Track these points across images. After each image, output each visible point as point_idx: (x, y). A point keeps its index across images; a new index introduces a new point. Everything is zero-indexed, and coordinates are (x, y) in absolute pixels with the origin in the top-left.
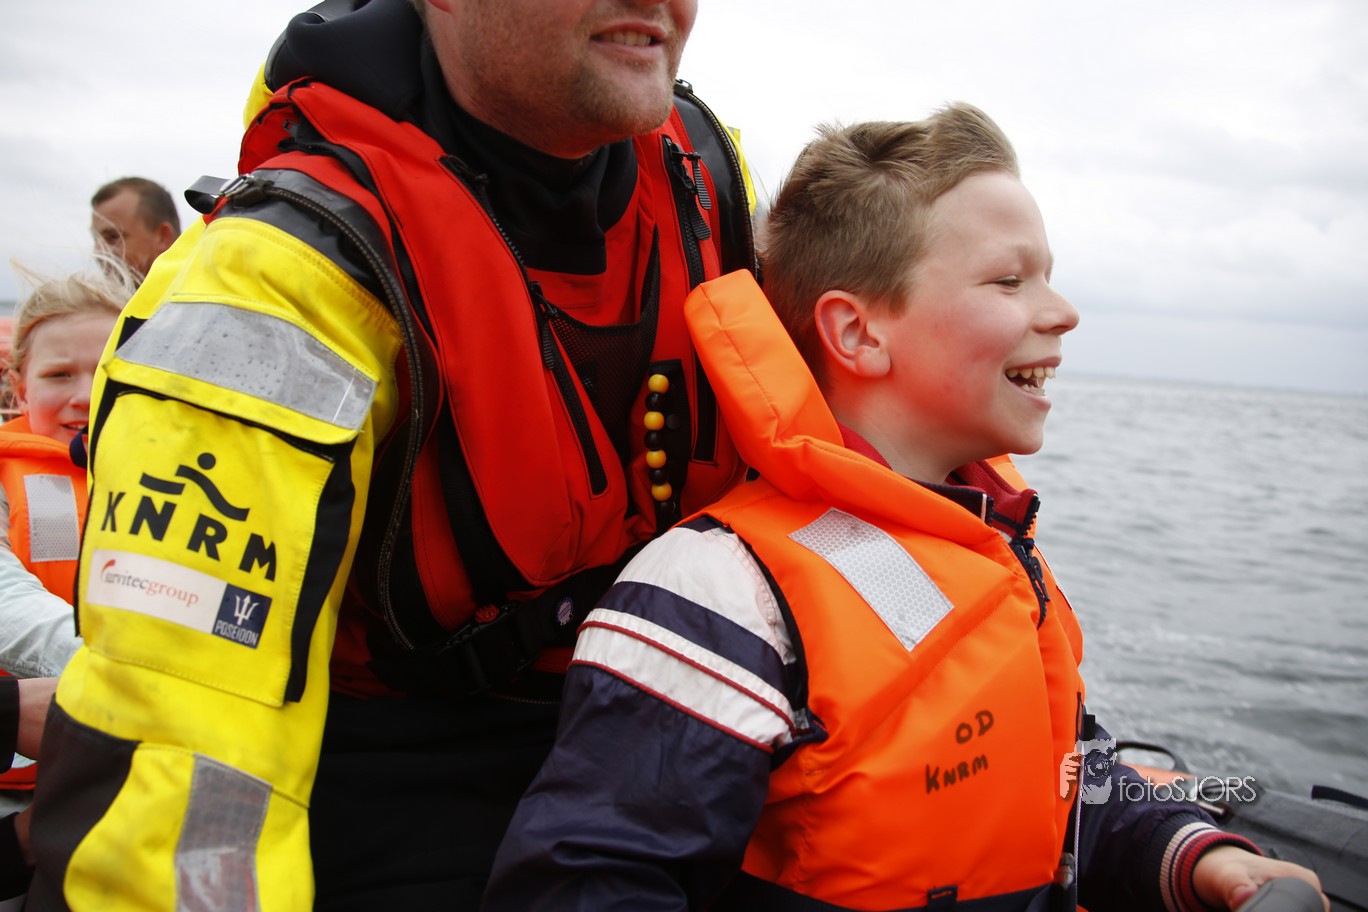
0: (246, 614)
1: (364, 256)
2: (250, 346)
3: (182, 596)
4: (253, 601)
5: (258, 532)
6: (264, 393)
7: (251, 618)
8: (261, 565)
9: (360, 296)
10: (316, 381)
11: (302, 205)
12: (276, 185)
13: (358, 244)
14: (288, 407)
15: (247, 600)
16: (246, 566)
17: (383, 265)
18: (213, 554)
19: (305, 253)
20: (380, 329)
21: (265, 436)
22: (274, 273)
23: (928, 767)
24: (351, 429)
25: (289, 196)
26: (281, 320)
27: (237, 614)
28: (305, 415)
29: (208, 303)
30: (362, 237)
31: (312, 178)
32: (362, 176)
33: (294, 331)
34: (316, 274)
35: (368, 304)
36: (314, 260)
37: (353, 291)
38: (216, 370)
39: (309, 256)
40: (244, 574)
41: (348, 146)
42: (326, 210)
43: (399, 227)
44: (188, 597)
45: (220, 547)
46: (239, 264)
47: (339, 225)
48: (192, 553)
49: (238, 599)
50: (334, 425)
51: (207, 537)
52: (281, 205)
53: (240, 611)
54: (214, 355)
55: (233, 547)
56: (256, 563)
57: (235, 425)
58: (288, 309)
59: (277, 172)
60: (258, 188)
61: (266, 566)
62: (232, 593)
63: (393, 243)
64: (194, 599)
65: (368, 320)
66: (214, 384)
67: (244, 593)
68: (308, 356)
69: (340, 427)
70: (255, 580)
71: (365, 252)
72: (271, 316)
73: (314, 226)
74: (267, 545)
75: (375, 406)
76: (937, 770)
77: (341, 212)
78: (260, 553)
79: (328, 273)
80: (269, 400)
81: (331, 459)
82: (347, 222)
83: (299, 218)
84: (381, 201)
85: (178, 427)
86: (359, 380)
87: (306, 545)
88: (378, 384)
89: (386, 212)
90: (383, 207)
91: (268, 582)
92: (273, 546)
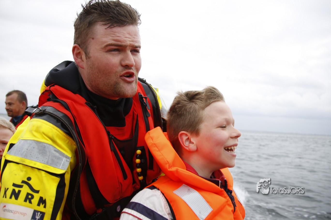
0: (39, 217)
1: (67, 128)
2: (40, 150)
3: (22, 214)
4: (40, 213)
5: (42, 196)
6: (43, 162)
7: (40, 218)
8: (43, 204)
9: (66, 137)
10: (56, 158)
11: (53, 115)
12: (46, 111)
13: (66, 125)
14: (49, 165)
15: (39, 213)
16: (39, 205)
17: (72, 130)
18: (30, 202)
19: (53, 127)
20: (72, 144)
21: (43, 172)
22: (46, 132)
24: (64, 170)
25: (49, 113)
26: (47, 144)
27: (36, 217)
28: (53, 167)
29: (30, 140)
30: (67, 123)
31: (55, 109)
32: (67, 107)
33: (51, 146)
34: (56, 132)
35: (69, 138)
36: (55, 129)
37: (65, 136)
38: (31, 156)
39: (54, 128)
40: (38, 207)
41: (64, 100)
42: (58, 117)
43: (76, 119)
44: (24, 214)
45: (32, 201)
46: (38, 130)
47: (61, 120)
48: (25, 203)
49: (37, 213)
50: (60, 169)
51: (29, 198)
52: (47, 115)
53: (37, 216)
54: (31, 153)
55: (35, 200)
56: (41, 204)
57: (36, 170)
58: (49, 141)
59: (47, 107)
60: (42, 111)
61: (44, 205)
62: (35, 212)
63: (74, 123)
64: (25, 214)
65: (69, 142)
66: (31, 160)
67: (38, 212)
68: (54, 152)
69: (62, 169)
70: (41, 208)
71: (67, 126)
72: (45, 143)
73: (55, 120)
74: (44, 199)
75: (71, 163)
77: (62, 117)
78: (42, 201)
79: (59, 132)
80: (44, 164)
81: (59, 177)
82: (63, 119)
83: (52, 118)
84: (71, 113)
85: (22, 171)
86: (67, 157)
87: (53, 199)
88: (71, 158)
89: (73, 116)
90: (72, 114)
91: (44, 208)
92: (45, 200)
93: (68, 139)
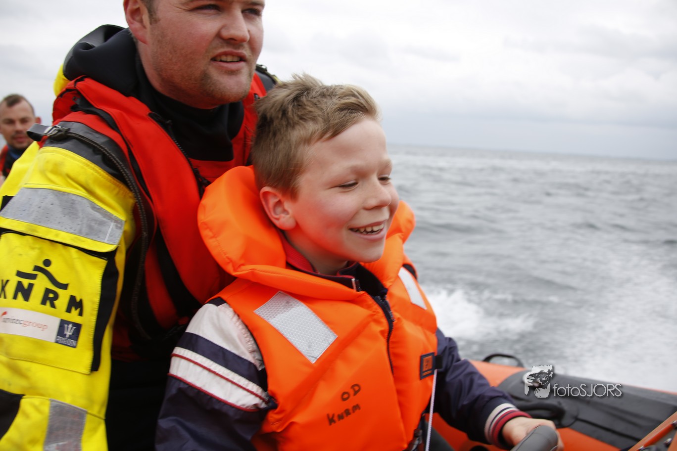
0: (70, 332)
1: (115, 164)
3: (40, 326)
4: (73, 326)
5: (73, 294)
6: (72, 231)
7: (73, 334)
8: (76, 309)
9: (113, 181)
10: (96, 223)
11: (84, 141)
12: (71, 131)
13: (112, 158)
14: (84, 237)
15: (70, 326)
16: (69, 310)
18: (53, 306)
19: (87, 164)
20: (124, 196)
21: (74, 251)
22: (72, 174)
23: (328, 415)
24: (114, 245)
25: (79, 137)
26: (78, 195)
27: (66, 333)
28: (92, 240)
29: (43, 188)
30: (113, 155)
31: (90, 127)
32: (112, 125)
33: (84, 200)
34: (93, 174)
36: (91, 167)
37: (110, 179)
38: (49, 221)
39: (89, 165)
40: (68, 314)
41: (104, 111)
42: (96, 143)
44: (43, 327)
46: (56, 170)
48: (43, 306)
49: (66, 326)
50: (106, 243)
51: (49, 298)
52: (74, 141)
53: (67, 331)
54: (47, 214)
55: (62, 302)
56: (73, 309)
57: (60, 246)
58: (80, 190)
59: (71, 123)
60: (63, 133)
61: (78, 310)
62: (63, 323)
63: (129, 155)
64: (45, 327)
65: (118, 193)
67: (68, 323)
68: (92, 212)
69: (109, 244)
71: (115, 162)
72: (73, 195)
73: (90, 151)
74: (78, 300)
75: (125, 231)
76: (334, 415)
77: (103, 143)
78: (75, 304)
79: (98, 173)
80: (74, 234)
81: (106, 259)
82: (106, 148)
83: (83, 146)
84: (122, 136)
85: (33, 248)
86: (116, 221)
87: (97, 299)
88: (126, 222)
89: (124, 141)
90: (123, 138)
91: (80, 317)
92: (81, 301)
93: (118, 186)
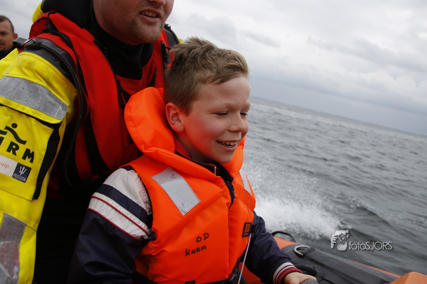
0: (23, 172)
2: (31, 92)
3: (4, 165)
5: (29, 148)
6: (34, 107)
7: (24, 174)
8: (29, 158)
9: (65, 80)
10: (50, 104)
11: (50, 51)
12: (42, 44)
13: (66, 64)
14: (41, 112)
15: (24, 168)
16: (24, 158)
17: (74, 72)
18: (14, 153)
19: (50, 66)
20: (71, 90)
21: (33, 120)
22: (40, 71)
23: (186, 249)
24: (60, 120)
25: (46, 48)
26: (41, 85)
27: (20, 172)
28: (46, 114)
29: (18, 78)
31: (54, 43)
32: (69, 44)
33: (45, 89)
34: (53, 73)
35: (68, 83)
37: (63, 79)
38: (19, 99)
39: (51, 67)
40: (23, 160)
41: (65, 34)
42: (57, 54)
43: (79, 60)
44: (6, 165)
45: (17, 152)
46: (29, 67)
47: (61, 58)
48: (8, 153)
49: (21, 167)
50: (55, 118)
51: (12, 148)
52: (43, 50)
54: (19, 94)
55: (21, 152)
56: (27, 157)
57: (25, 116)
58: (43, 82)
59: (43, 39)
60: (36, 44)
61: (31, 158)
62: (19, 166)
63: (77, 65)
64: (7, 166)
65: (67, 87)
66: (19, 103)
67: (23, 166)
68: (48, 97)
70: (27, 163)
71: (68, 67)
72: (38, 84)
73: (53, 58)
74: (31, 152)
76: (189, 250)
77: (62, 54)
78: (29, 154)
79: (56, 72)
80: (35, 109)
81: (53, 128)
82: (63, 58)
83: (49, 55)
84: (74, 52)
85: (6, 115)
86: (63, 105)
88: (69, 107)
89: (76, 55)
90: (75, 54)
91: (31, 163)
92: (33, 153)
